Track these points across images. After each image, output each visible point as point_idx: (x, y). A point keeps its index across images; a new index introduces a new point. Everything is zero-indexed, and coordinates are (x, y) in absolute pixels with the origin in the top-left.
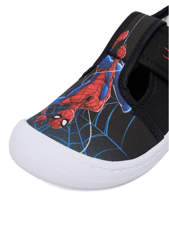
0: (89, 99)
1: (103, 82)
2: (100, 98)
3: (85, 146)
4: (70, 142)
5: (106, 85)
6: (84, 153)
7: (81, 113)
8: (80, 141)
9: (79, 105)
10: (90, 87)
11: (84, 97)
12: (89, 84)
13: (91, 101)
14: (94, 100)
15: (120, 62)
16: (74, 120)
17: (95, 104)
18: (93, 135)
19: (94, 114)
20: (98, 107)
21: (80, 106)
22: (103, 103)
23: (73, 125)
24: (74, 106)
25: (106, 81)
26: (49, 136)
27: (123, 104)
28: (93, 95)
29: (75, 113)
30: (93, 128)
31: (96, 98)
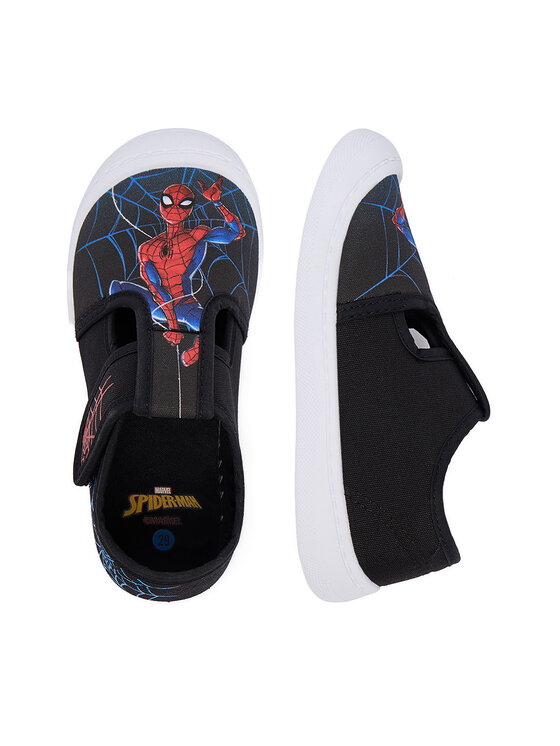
0: (165, 251)
1: (166, 284)
2: (151, 264)
3: (116, 197)
4: (134, 183)
5: (158, 284)
6: (110, 190)
7: (157, 227)
8: (127, 196)
9: (170, 235)
10: (181, 269)
11: (175, 249)
12: (187, 273)
13: (159, 250)
14: (157, 253)
15: (166, 324)
16: (158, 212)
17: (151, 252)
18: (121, 218)
19: (141, 239)
20: (144, 251)
21: (167, 234)
22: (142, 261)
23: (153, 206)
24: (176, 229)
25: (163, 289)
26: (168, 169)
27: (120, 286)
28: (164, 259)
29: (165, 222)
30: (128, 226)
31: (157, 259)
